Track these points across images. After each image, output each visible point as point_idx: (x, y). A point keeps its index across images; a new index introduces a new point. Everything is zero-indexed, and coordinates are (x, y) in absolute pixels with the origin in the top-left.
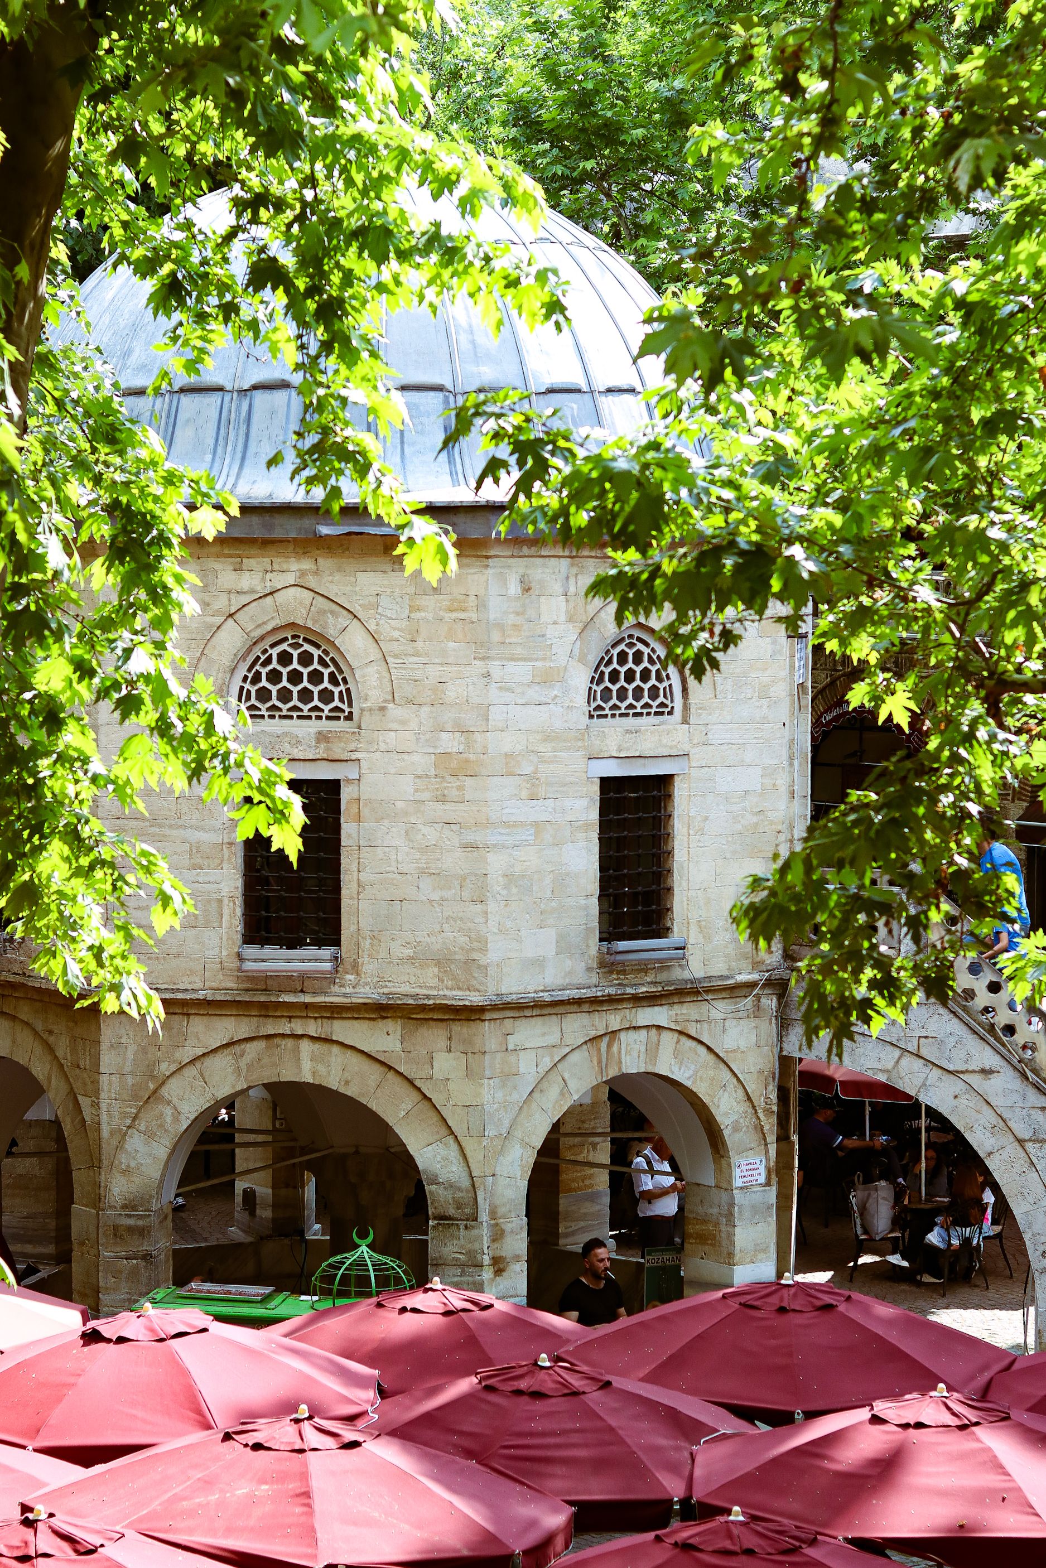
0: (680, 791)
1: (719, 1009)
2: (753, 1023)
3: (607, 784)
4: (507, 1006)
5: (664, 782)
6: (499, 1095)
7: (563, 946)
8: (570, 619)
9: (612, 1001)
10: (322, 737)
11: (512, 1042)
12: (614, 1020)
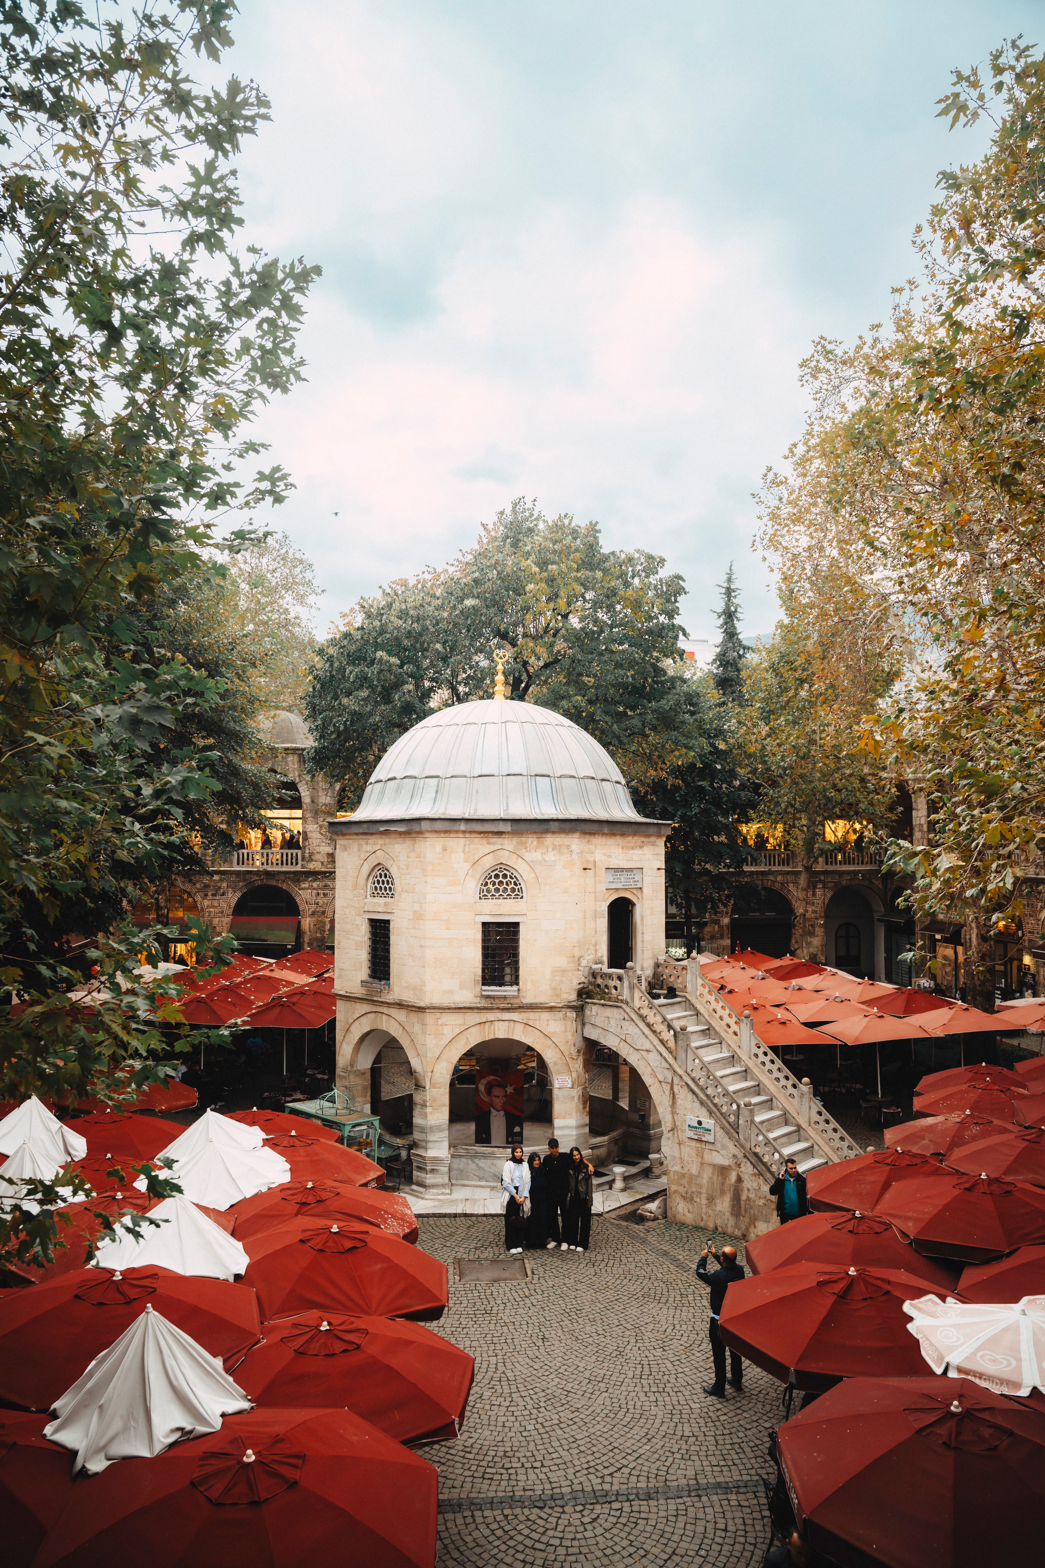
0: (522, 928)
1: (545, 1015)
2: (563, 1022)
3: (484, 924)
4: (434, 1008)
5: (516, 925)
6: (434, 1042)
7: (462, 986)
8: (466, 861)
9: (491, 1009)
10: (386, 904)
11: (440, 1022)
12: (491, 1016)
